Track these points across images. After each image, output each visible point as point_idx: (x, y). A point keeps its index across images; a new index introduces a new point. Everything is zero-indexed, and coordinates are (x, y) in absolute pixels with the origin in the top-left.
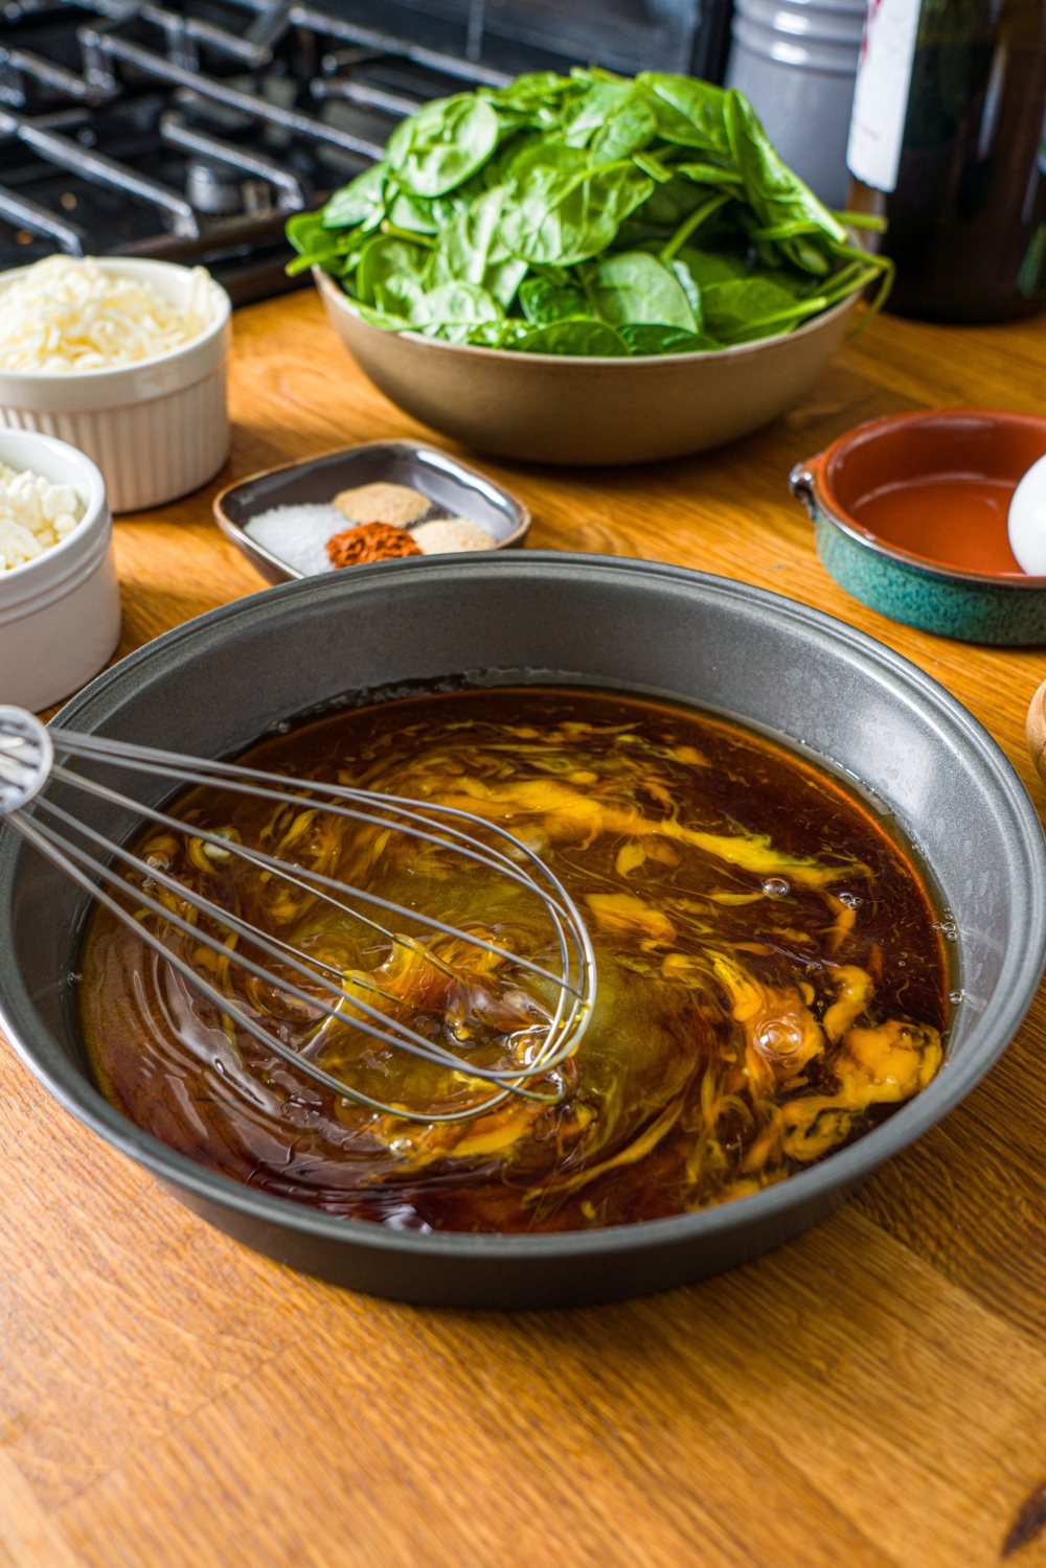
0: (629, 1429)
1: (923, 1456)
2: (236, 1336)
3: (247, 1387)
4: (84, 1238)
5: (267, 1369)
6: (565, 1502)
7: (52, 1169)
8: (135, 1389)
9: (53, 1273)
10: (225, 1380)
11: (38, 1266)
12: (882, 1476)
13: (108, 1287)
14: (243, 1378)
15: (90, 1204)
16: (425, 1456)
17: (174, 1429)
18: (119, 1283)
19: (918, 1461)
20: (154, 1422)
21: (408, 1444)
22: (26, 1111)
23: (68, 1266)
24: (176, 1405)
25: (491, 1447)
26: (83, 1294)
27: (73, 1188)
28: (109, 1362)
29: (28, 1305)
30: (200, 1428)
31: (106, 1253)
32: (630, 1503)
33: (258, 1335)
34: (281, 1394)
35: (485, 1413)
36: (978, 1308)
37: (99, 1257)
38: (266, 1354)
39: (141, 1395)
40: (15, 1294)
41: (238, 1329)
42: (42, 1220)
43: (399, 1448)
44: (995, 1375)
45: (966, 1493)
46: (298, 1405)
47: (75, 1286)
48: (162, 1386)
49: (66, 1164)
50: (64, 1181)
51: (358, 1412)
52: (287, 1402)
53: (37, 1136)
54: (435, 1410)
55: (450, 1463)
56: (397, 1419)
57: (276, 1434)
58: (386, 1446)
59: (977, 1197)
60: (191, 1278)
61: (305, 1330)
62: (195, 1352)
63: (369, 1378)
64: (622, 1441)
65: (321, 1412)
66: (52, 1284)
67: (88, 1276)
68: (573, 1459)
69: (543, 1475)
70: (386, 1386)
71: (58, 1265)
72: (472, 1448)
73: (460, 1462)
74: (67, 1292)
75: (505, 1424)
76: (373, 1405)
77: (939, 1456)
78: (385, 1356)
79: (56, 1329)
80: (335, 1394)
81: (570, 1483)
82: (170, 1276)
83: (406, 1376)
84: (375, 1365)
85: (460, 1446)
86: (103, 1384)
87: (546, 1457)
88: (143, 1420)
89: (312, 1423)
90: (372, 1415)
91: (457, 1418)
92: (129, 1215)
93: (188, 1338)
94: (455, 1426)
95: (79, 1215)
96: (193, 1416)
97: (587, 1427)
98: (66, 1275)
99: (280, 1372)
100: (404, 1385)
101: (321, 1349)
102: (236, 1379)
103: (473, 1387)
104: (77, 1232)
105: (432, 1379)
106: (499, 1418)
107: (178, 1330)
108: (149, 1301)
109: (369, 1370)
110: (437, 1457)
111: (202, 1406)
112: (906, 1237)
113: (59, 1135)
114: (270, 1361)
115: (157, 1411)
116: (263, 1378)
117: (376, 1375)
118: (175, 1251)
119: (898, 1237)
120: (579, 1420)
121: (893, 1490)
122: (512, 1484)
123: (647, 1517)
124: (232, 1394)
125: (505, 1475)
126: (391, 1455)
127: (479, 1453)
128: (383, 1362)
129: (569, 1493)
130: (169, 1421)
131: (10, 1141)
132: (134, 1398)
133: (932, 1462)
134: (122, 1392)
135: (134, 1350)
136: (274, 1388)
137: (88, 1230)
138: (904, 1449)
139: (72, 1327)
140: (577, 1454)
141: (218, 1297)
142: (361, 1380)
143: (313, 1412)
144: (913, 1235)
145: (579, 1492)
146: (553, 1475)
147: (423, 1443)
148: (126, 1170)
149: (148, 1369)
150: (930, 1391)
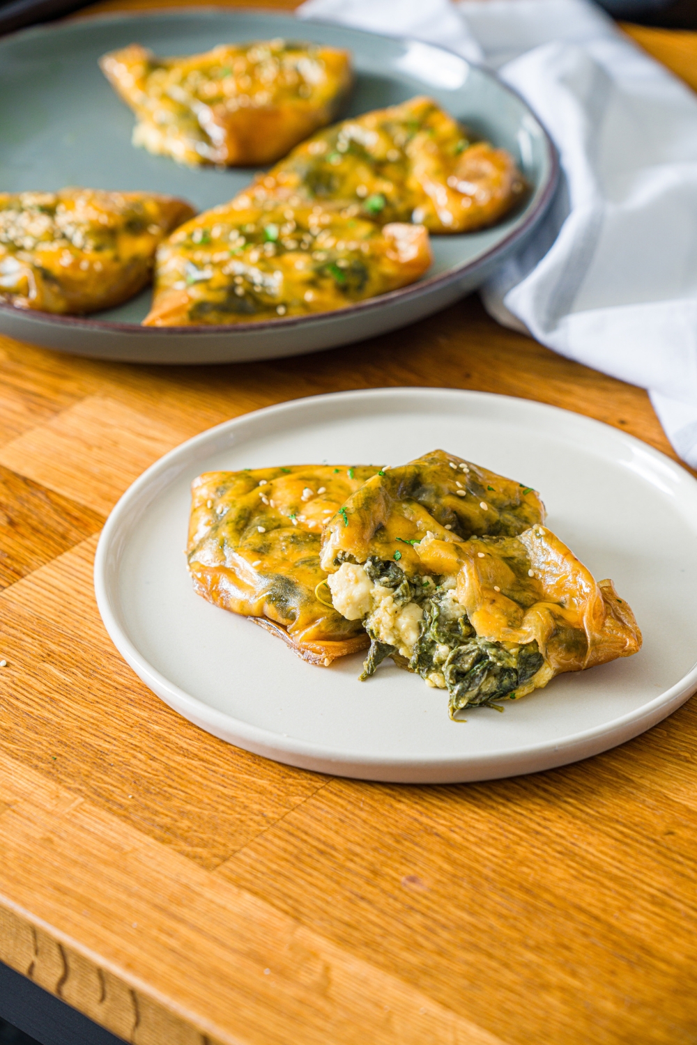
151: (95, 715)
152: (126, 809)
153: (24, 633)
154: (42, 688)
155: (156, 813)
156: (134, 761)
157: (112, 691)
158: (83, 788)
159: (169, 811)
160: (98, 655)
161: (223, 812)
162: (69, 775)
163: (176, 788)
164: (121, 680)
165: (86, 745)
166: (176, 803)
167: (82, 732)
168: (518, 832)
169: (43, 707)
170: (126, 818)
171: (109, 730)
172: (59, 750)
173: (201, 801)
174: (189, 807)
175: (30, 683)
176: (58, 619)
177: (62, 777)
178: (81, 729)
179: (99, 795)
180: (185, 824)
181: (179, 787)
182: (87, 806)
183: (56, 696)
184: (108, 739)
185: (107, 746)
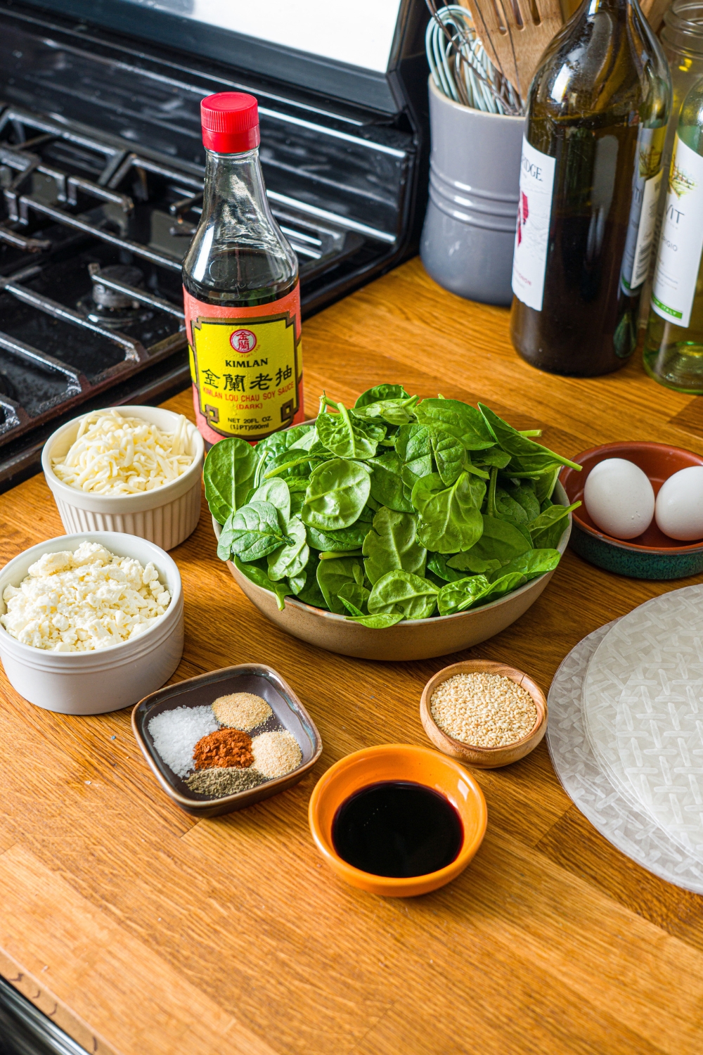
0: (549, 1016)
1: (672, 1011)
2: (371, 1000)
3: (384, 1021)
4: (287, 965)
5: (390, 1013)
6: (531, 1050)
7: (261, 936)
8: (336, 1029)
9: (280, 984)
10: (373, 1020)
11: (273, 981)
12: (657, 1021)
13: (308, 987)
14: (381, 1018)
15: (285, 950)
16: (468, 1039)
17: (359, 1044)
18: (312, 984)
19: (670, 1013)
20: (350, 1042)
21: (459, 1035)
22: (238, 909)
23: (286, 980)
24: (356, 1034)
25: (495, 1032)
26: (297, 991)
27: (274, 943)
28: (321, 1019)
29: (274, 1000)
30: (370, 1041)
31: (300, 971)
32: (557, 1047)
33: (381, 998)
34: (399, 1023)
35: (488, 1018)
36: (684, 945)
37: (298, 973)
38: (388, 1006)
39: (340, 1031)
40: (268, 996)
41: (371, 997)
42: (266, 960)
43: (457, 1038)
44: (695, 973)
45: (692, 1023)
46: (408, 1026)
47: (292, 988)
48: (347, 1027)
49: (266, 932)
50: (269, 940)
51: (434, 1026)
52: (403, 1026)
53: (247, 921)
54: (467, 1020)
55: (480, 1042)
56: (452, 1026)
57: (403, 1040)
58: (451, 1038)
59: (675, 895)
60: (343, 978)
61: (400, 994)
62: (356, 1010)
63: (435, 1010)
64: (548, 1022)
65: (419, 1027)
66: (282, 989)
67: (297, 983)
68: (530, 1032)
69: (519, 1040)
70: (443, 1013)
71: (282, 980)
72: (487, 1033)
73: (484, 1041)
74: (290, 991)
75: (498, 1022)
76: (440, 1021)
77: (678, 1010)
78: (438, 1000)
79: (292, 1008)
80: (422, 1019)
81: (531, 1042)
82: (332, 977)
83: (450, 1008)
84: (435, 1004)
85: (482, 1034)
86: (321, 1030)
87: (519, 1033)
88: (344, 1042)
89: (417, 1034)
90: (440, 1026)
91: (477, 1022)
92: (305, 953)
93: (351, 1004)
94: (477, 1025)
95: (282, 956)
96: (365, 1037)
97: (532, 1018)
98: (287, 984)
99: (396, 1013)
100: (451, 1011)
101: (410, 1001)
102: (378, 1019)
103: (480, 1008)
104: (284, 964)
105: (462, 1007)
106: (494, 1019)
107: (345, 1001)
108: (328, 990)
109: (434, 1007)
110: (473, 1039)
111: (367, 1033)
112: (648, 917)
113: (258, 919)
114: (390, 1009)
115: (349, 1037)
116: (390, 1017)
117: (437, 1009)
118: (331, 967)
119: (644, 917)
120: (528, 1015)
121: (662, 1026)
122: (507, 1046)
123: (566, 1051)
124: (379, 1025)
125: (504, 1043)
126: (454, 1041)
127: (490, 1035)
128: (438, 1003)
129: (531, 1046)
130: (356, 1040)
131: (237, 926)
132: (337, 1033)
133: (676, 1013)
134: (331, 1031)
135: (329, 1013)
136: (395, 1021)
137: (289, 962)
138: (663, 1009)
139: (298, 1006)
140: (531, 1030)
141: (358, 985)
142: (432, 1012)
143: (415, 1029)
144: (651, 916)
145: (536, 1045)
146: (523, 1040)
147: (466, 1035)
148: (295, 932)
149: (338, 1020)
150: (670, 984)
151: (242, 944)
152: (263, 1029)
153: (197, 872)
154: (208, 921)
155: (283, 1033)
156: (268, 986)
157: (253, 922)
158: (236, 1010)
159: (291, 1029)
160: (244, 891)
161: (326, 1031)
162: (227, 999)
163: (295, 1010)
164: (259, 913)
165: (237, 971)
166: (296, 1023)
167: (235, 960)
168: (517, 1049)
169: (209, 937)
170: (263, 1037)
171: (252, 958)
172: (220, 975)
173: (311, 1022)
174: (304, 1028)
175: (201, 916)
176: (218, 860)
177: (222, 1000)
178: (234, 957)
179: (246, 1017)
180: (302, 1042)
181: (297, 1009)
182: (239, 1027)
183: (218, 928)
184: (251, 966)
185: (250, 972)
